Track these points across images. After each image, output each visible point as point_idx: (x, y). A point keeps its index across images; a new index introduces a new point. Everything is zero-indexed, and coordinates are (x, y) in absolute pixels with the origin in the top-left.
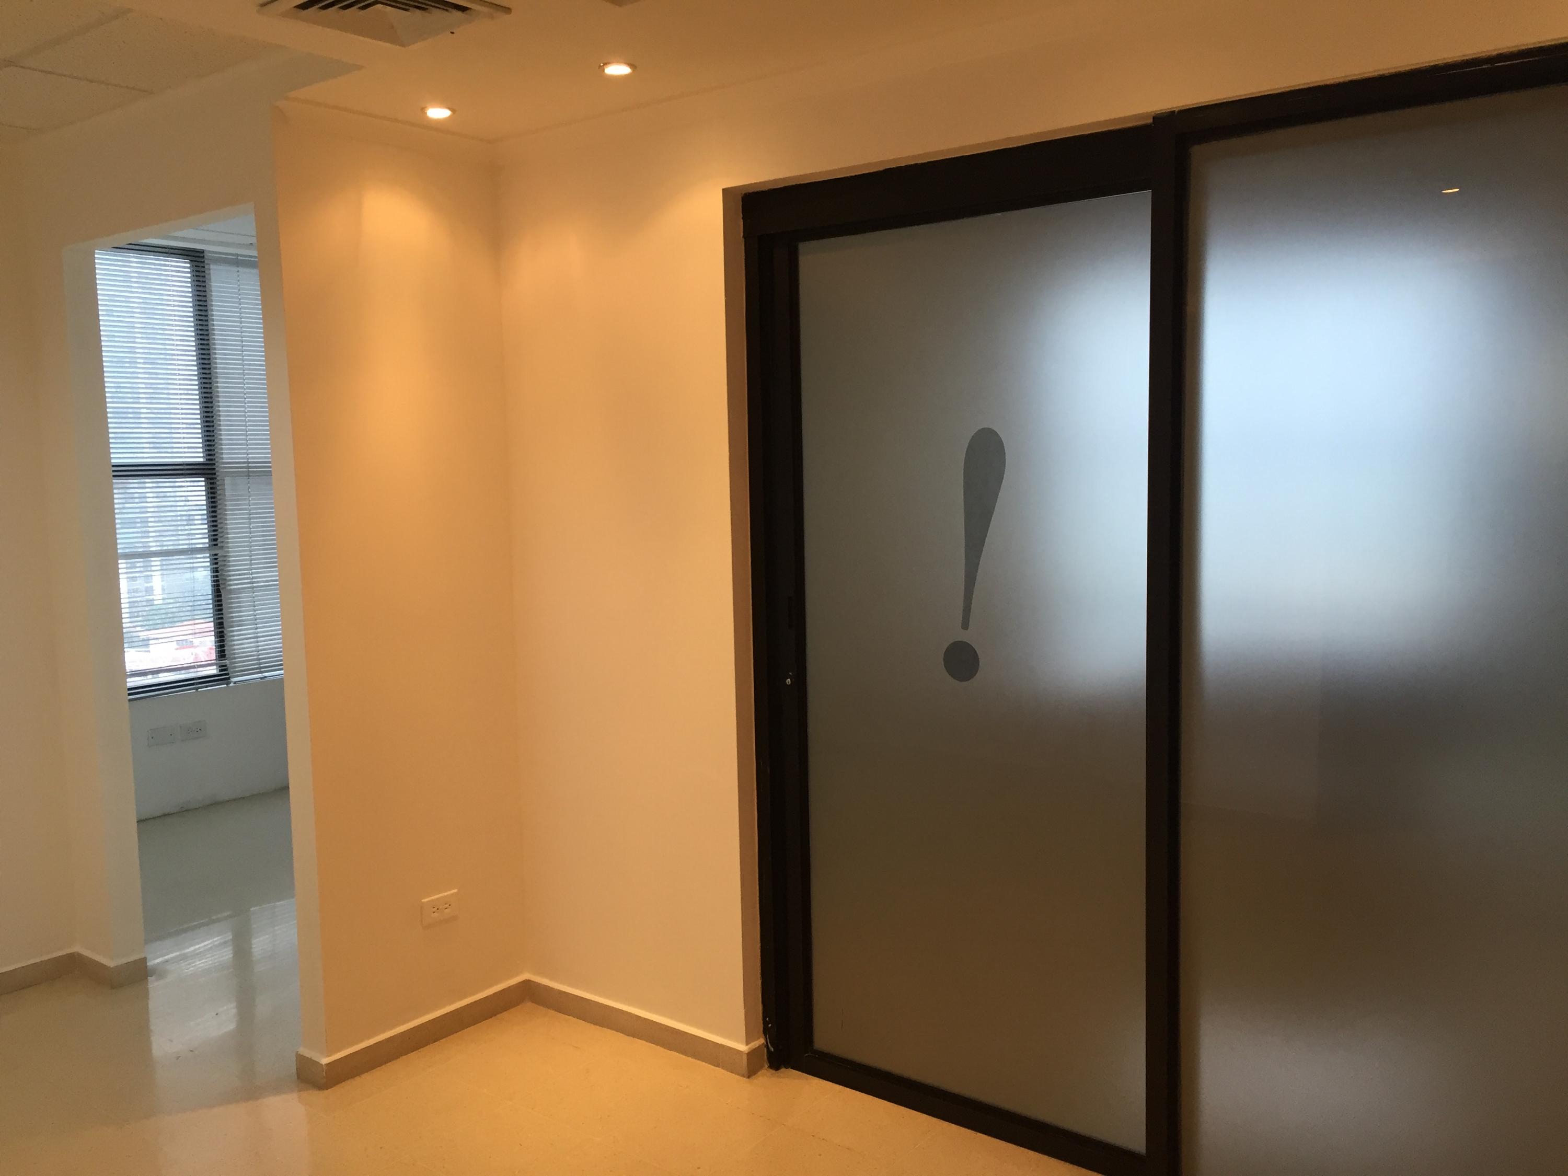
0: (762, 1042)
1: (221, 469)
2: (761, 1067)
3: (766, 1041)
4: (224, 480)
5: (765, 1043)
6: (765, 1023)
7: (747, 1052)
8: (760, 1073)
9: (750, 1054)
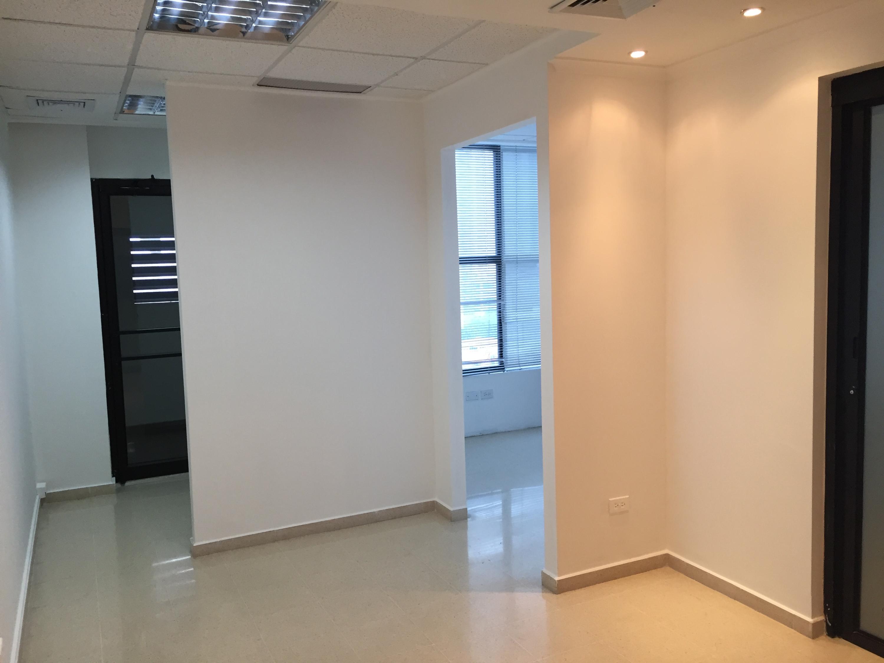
0: (823, 619)
1: (504, 259)
2: (821, 634)
3: (826, 618)
4: (505, 265)
5: (825, 619)
6: (825, 608)
7: (812, 623)
8: (820, 638)
9: (815, 625)
